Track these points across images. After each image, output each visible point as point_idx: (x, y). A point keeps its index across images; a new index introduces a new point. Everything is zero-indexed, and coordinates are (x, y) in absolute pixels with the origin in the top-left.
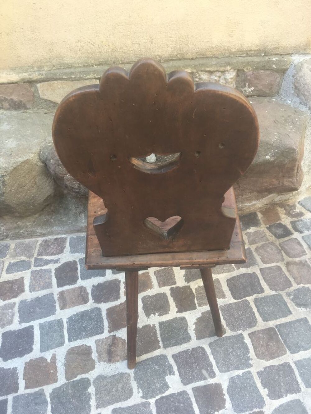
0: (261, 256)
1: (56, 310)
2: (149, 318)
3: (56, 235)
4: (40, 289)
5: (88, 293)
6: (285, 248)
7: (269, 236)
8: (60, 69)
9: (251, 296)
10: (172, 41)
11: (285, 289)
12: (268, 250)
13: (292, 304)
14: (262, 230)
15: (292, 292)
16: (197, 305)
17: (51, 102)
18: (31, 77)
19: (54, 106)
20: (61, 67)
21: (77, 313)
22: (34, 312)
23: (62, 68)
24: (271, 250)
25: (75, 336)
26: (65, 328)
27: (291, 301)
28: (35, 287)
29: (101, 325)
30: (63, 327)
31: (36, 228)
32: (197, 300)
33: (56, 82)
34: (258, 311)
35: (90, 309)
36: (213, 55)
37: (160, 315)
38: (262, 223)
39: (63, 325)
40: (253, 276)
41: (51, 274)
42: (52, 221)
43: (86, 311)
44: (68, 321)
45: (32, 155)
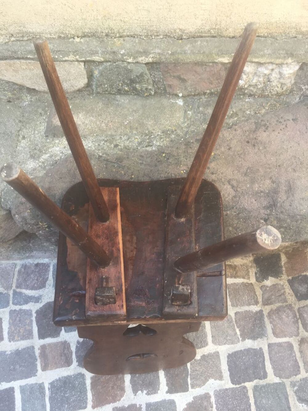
0: (273, 325)
1: (37, 371)
2: (136, 395)
3: (36, 258)
4: (19, 338)
5: (72, 352)
6: (303, 317)
7: (289, 294)
8: (22, 40)
9: (251, 381)
10: (204, 10)
11: (291, 377)
12: (284, 317)
13: (294, 398)
14: (282, 283)
15: (298, 382)
16: (190, 386)
17: (14, 84)
19: (21, 89)
20: (23, 37)
21: (59, 378)
22: (14, 369)
23: (25, 39)
24: (287, 318)
25: (57, 408)
26: (47, 396)
27: (294, 394)
28: (14, 335)
29: (85, 398)
30: (45, 394)
31: (12, 253)
32: (191, 379)
33: (17, 61)
34: (255, 403)
35: (73, 375)
36: (270, 34)
37: (148, 394)
38: (284, 272)
39: (45, 392)
40: (258, 353)
41: (32, 318)
42: (31, 245)
43: (69, 376)
44: (50, 387)
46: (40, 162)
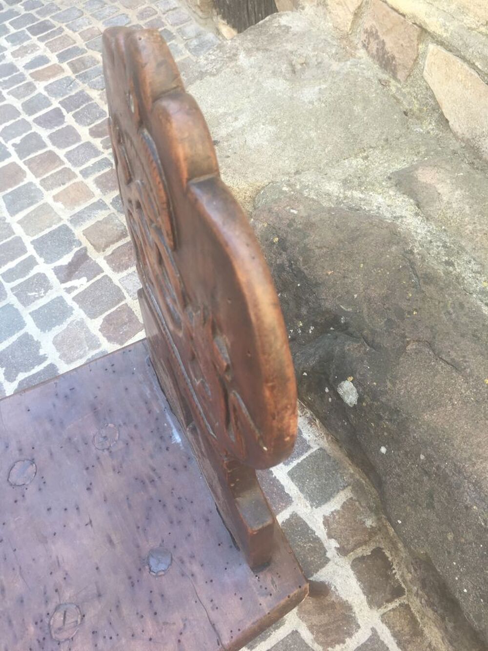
17: (433, 97)
18: (427, 21)
19: (434, 110)
45: (244, 185)
46: (344, 194)
